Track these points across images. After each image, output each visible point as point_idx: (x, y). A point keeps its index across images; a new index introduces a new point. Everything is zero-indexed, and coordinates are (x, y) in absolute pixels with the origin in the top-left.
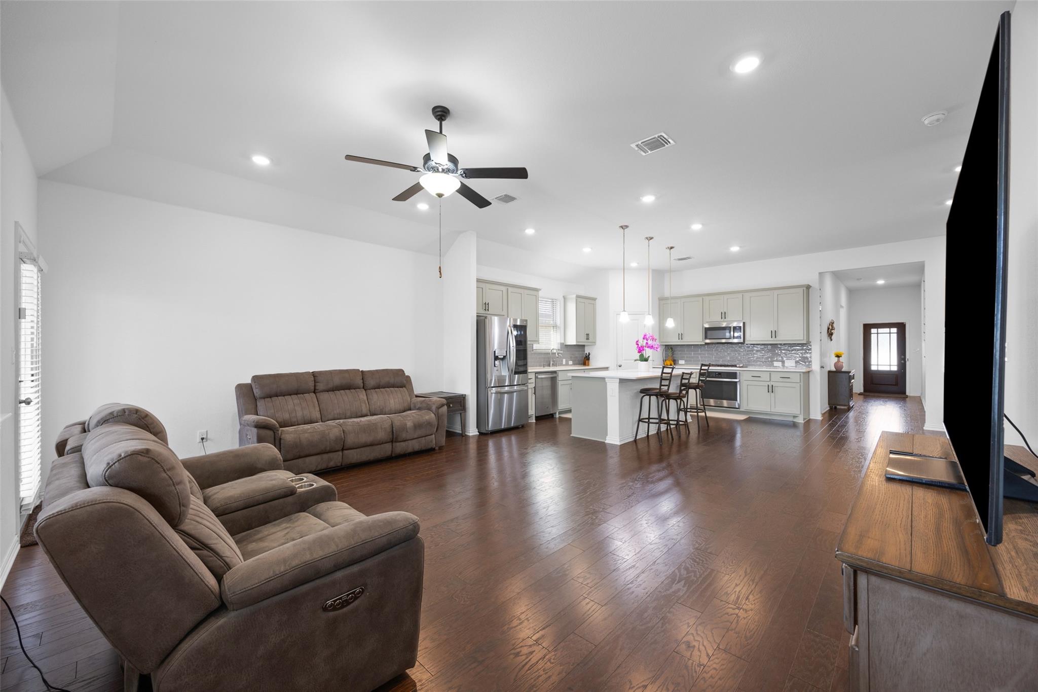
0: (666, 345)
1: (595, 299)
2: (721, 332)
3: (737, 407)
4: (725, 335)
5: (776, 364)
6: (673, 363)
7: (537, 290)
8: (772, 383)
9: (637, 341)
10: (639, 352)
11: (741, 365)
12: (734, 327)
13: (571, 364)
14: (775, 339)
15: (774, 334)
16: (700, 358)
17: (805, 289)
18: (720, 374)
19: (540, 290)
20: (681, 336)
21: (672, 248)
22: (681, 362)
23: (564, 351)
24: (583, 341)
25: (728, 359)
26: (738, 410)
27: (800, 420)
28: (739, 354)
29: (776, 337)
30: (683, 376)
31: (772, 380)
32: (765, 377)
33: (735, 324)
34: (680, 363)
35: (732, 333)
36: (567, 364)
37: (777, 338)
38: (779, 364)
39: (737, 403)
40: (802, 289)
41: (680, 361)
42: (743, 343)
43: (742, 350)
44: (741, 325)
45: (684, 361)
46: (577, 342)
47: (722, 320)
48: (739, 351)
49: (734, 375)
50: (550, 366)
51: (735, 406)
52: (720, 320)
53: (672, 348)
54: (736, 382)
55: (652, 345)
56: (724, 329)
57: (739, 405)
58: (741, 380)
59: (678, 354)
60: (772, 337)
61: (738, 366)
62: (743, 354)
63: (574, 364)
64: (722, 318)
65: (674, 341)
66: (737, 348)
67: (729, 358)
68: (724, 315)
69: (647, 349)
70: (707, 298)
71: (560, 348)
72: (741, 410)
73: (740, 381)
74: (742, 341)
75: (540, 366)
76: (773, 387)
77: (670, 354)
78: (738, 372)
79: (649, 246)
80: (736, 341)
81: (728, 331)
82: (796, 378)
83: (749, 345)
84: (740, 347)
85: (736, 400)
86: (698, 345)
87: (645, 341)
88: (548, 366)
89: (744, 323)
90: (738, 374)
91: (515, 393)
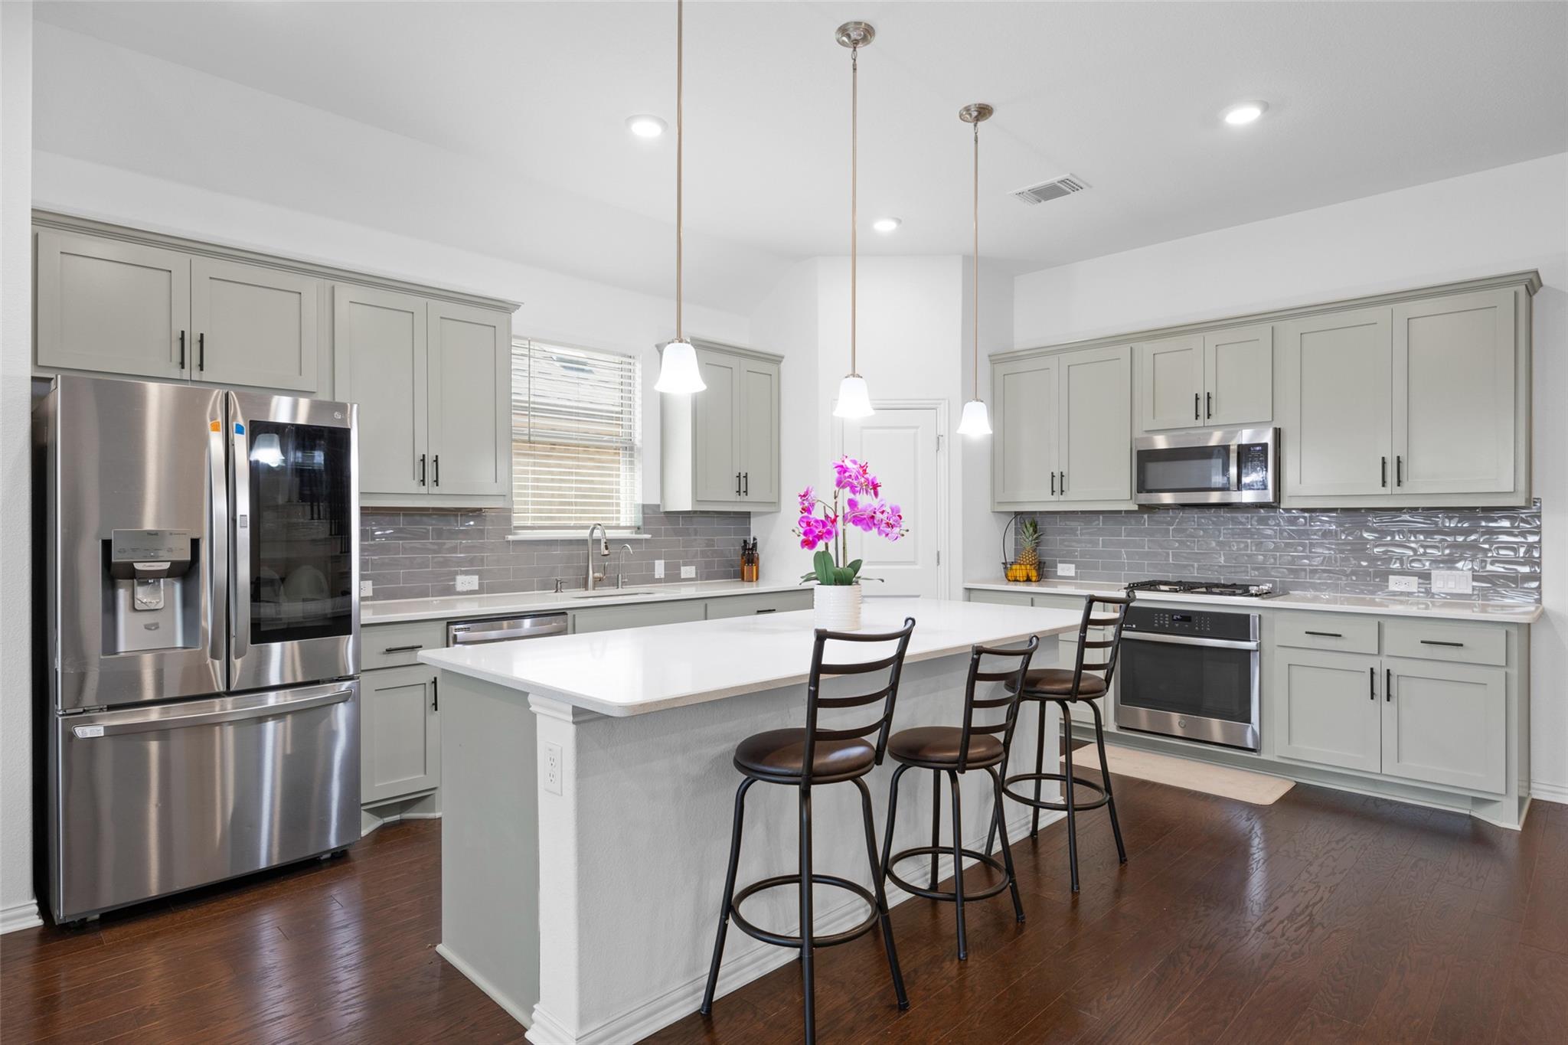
0: (1017, 514)
1: (776, 360)
2: (1194, 466)
3: (1250, 745)
4: (1210, 480)
5: (1396, 583)
6: (1033, 574)
7: (505, 307)
8: (1388, 664)
9: (804, 496)
10: (809, 544)
11: (1265, 587)
12: (1239, 446)
13: (693, 575)
14: (1397, 490)
15: (1395, 470)
16: (1124, 559)
17: (1522, 289)
18: (1186, 620)
19: (517, 306)
20: (1058, 483)
21: (983, 112)
22: (1065, 569)
23: (655, 533)
24: (725, 499)
25: (1218, 564)
26: (1254, 755)
27: (1507, 818)
28: (1259, 545)
29: (1399, 483)
30: (975, 663)
31: (1388, 649)
32: (1362, 637)
33: (1246, 437)
34: (1060, 573)
35: (1233, 471)
36: (673, 577)
37: (1406, 488)
38: (1412, 584)
39: (1250, 730)
40: (1509, 292)
41: (1060, 566)
42: (1271, 506)
43: (1269, 532)
44: (1268, 438)
45: (1073, 566)
46: (696, 500)
47: (1200, 423)
48: (1259, 532)
49: (1238, 625)
50: (586, 586)
51: (1244, 739)
52: (1193, 423)
53: (1035, 526)
54: (1247, 652)
55: (869, 513)
56: (1204, 453)
57: (1258, 740)
58: (1265, 646)
59: (1054, 541)
60: (1384, 484)
61: (1253, 590)
62: (1272, 546)
63: (707, 574)
64: (1197, 416)
65: (1037, 498)
66: (1251, 522)
67: (1222, 560)
68: (1204, 406)
69: (853, 531)
70: (1146, 348)
71: (640, 524)
72: (1264, 757)
73: (1259, 648)
74: (1269, 496)
75: (544, 586)
76: (1393, 680)
77: (1028, 543)
78: (1253, 613)
79: (855, 69)
80: (1247, 497)
81: (1217, 463)
82: (1492, 648)
83: (1295, 513)
84: (1263, 521)
85: (1248, 721)
86: (1120, 512)
87: (846, 494)
88: (577, 586)
89: (1278, 433)
90: (1254, 624)
91: (270, 725)
